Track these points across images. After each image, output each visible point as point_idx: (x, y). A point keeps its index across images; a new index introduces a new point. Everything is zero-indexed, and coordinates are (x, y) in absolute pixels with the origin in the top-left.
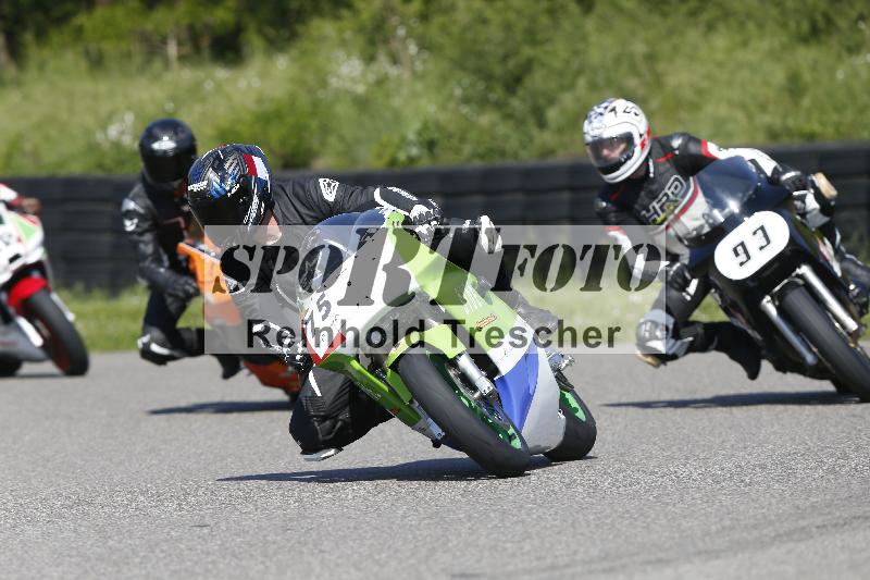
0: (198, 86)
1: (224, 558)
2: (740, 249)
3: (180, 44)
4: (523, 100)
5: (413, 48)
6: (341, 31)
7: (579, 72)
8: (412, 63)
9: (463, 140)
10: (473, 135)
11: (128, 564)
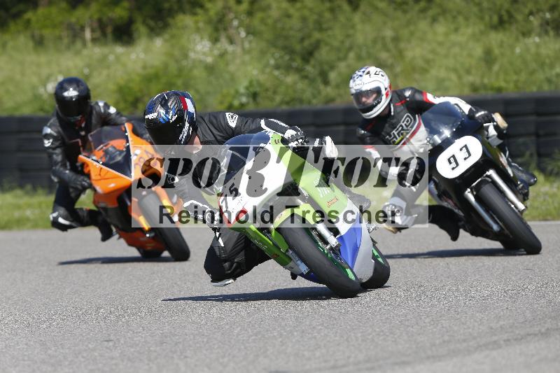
0: (105, 57)
1: (123, 361)
2: (452, 160)
3: (93, 31)
4: (314, 67)
5: (243, 34)
6: (196, 22)
7: (350, 49)
8: (243, 42)
9: (275, 92)
10: (282, 89)
11: (61, 365)
